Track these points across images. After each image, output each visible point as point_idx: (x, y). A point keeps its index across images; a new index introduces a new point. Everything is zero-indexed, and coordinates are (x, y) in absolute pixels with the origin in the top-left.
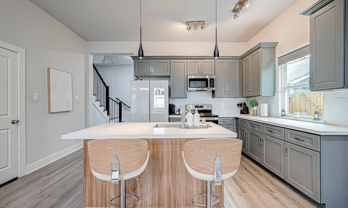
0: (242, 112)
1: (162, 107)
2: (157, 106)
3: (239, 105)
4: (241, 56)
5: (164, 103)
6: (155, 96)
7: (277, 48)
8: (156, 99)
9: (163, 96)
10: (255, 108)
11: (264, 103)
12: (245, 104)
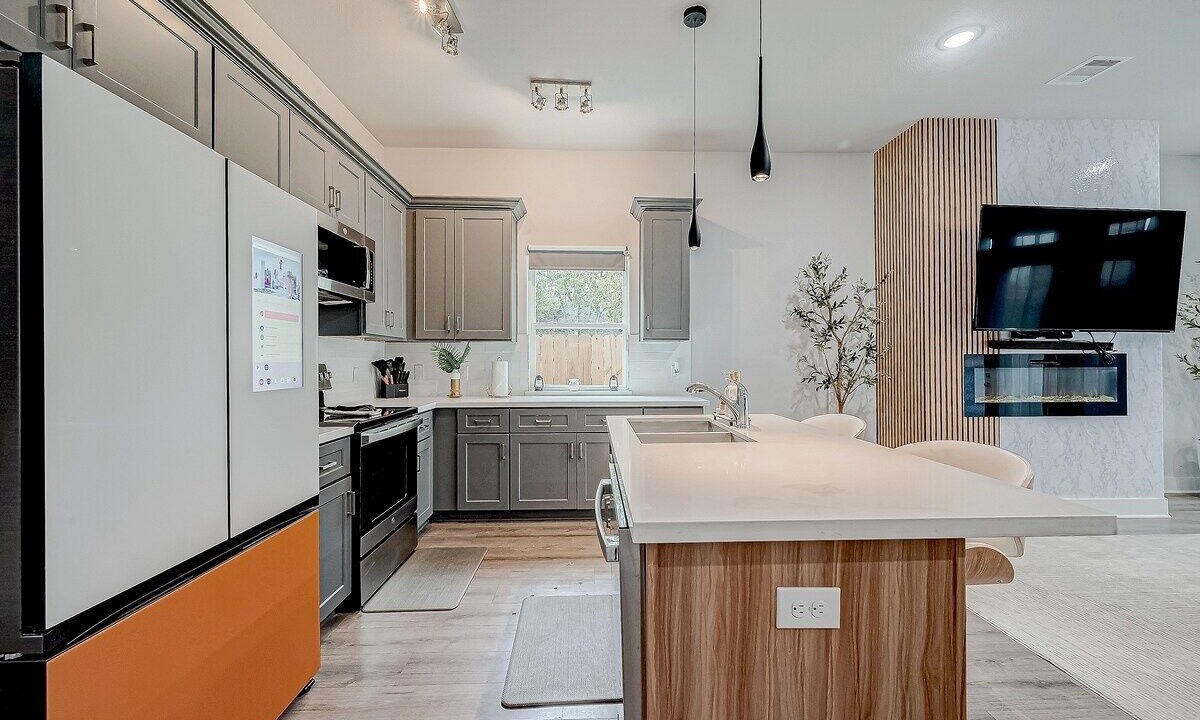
3: (380, 366)
10: (456, 375)
11: (500, 359)
12: (399, 362)
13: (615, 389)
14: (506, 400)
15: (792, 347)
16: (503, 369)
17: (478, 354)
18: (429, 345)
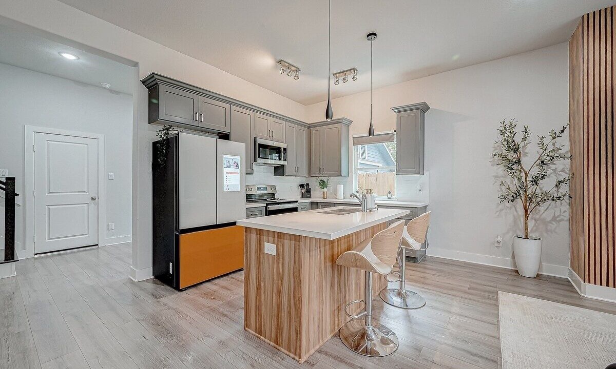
0: (303, 196)
1: (235, 190)
2: (227, 188)
3: (302, 186)
4: (309, 124)
5: (238, 183)
6: (225, 170)
7: (351, 127)
8: (227, 175)
9: (238, 170)
10: (325, 190)
11: (340, 184)
12: (308, 185)
13: (389, 198)
14: (343, 200)
15: (496, 177)
16: (341, 188)
17: (332, 181)
18: (315, 178)
